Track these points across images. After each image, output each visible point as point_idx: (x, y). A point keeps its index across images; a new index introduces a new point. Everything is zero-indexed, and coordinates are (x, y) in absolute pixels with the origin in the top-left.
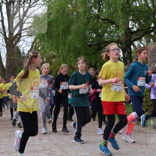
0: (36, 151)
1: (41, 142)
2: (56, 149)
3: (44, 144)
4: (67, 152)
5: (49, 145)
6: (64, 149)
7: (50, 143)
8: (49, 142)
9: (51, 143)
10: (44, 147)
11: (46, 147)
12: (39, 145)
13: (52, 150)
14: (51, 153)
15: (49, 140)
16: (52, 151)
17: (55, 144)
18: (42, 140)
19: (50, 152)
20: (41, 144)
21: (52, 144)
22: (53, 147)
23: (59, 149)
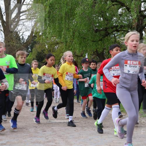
0: (39, 143)
1: (45, 134)
2: (60, 141)
3: (48, 136)
6: (69, 141)
8: (54, 134)
9: (55, 135)
10: (47, 139)
11: (50, 139)
12: (42, 136)
13: (56, 142)
14: (55, 145)
15: (52, 132)
18: (45, 131)
20: (44, 136)
22: (57, 139)
23: (63, 141)
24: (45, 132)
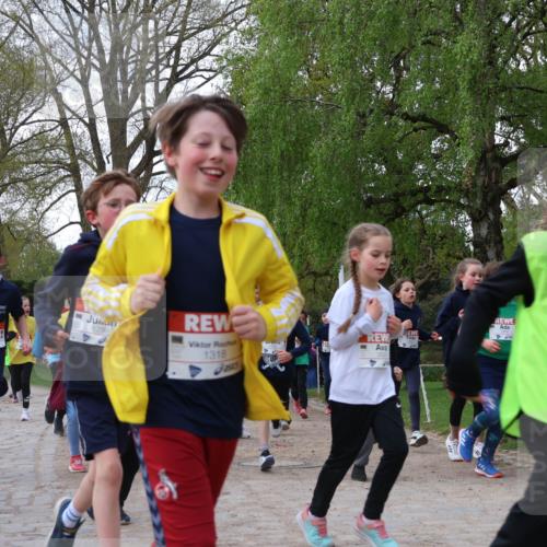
2: (269, 521)
3: (234, 508)
5: (248, 508)
7: (251, 504)
8: (251, 500)
9: (256, 503)
10: (234, 516)
11: (242, 516)
13: (259, 525)
14: (258, 532)
16: (259, 528)
19: (252, 531)
20: (224, 506)
21: (257, 507)
22: (261, 514)
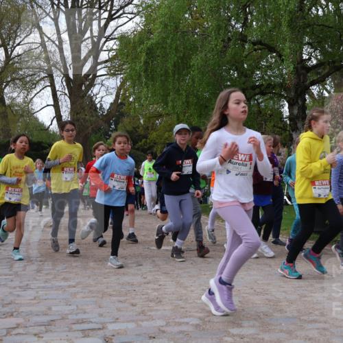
1: (140, 270)
2: (166, 281)
3: (146, 273)
4: (187, 287)
5: (154, 273)
7: (155, 271)
9: (158, 271)
10: (144, 278)
11: (150, 278)
12: (137, 274)
13: (161, 283)
14: (159, 287)
15: (153, 267)
17: (165, 273)
18: (141, 265)
19: (156, 287)
20: (139, 272)
21: (159, 273)
22: (161, 277)
24: (141, 267)
